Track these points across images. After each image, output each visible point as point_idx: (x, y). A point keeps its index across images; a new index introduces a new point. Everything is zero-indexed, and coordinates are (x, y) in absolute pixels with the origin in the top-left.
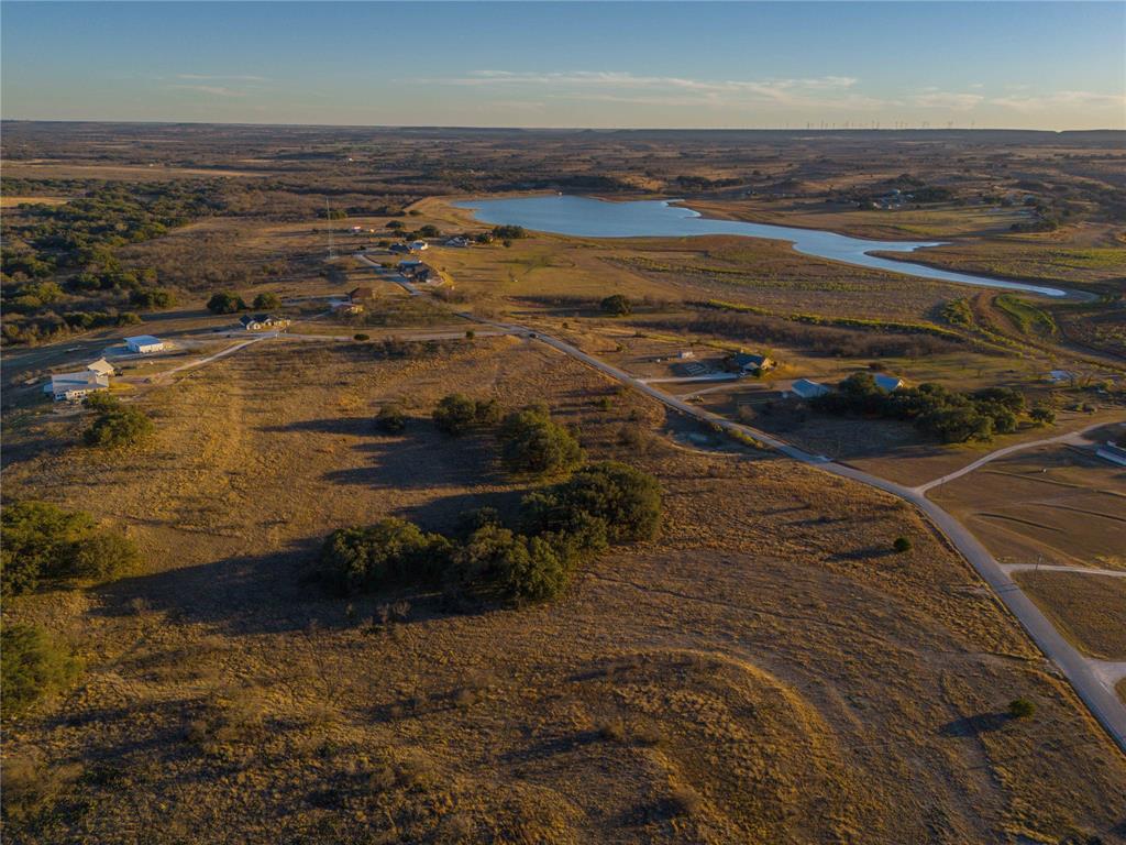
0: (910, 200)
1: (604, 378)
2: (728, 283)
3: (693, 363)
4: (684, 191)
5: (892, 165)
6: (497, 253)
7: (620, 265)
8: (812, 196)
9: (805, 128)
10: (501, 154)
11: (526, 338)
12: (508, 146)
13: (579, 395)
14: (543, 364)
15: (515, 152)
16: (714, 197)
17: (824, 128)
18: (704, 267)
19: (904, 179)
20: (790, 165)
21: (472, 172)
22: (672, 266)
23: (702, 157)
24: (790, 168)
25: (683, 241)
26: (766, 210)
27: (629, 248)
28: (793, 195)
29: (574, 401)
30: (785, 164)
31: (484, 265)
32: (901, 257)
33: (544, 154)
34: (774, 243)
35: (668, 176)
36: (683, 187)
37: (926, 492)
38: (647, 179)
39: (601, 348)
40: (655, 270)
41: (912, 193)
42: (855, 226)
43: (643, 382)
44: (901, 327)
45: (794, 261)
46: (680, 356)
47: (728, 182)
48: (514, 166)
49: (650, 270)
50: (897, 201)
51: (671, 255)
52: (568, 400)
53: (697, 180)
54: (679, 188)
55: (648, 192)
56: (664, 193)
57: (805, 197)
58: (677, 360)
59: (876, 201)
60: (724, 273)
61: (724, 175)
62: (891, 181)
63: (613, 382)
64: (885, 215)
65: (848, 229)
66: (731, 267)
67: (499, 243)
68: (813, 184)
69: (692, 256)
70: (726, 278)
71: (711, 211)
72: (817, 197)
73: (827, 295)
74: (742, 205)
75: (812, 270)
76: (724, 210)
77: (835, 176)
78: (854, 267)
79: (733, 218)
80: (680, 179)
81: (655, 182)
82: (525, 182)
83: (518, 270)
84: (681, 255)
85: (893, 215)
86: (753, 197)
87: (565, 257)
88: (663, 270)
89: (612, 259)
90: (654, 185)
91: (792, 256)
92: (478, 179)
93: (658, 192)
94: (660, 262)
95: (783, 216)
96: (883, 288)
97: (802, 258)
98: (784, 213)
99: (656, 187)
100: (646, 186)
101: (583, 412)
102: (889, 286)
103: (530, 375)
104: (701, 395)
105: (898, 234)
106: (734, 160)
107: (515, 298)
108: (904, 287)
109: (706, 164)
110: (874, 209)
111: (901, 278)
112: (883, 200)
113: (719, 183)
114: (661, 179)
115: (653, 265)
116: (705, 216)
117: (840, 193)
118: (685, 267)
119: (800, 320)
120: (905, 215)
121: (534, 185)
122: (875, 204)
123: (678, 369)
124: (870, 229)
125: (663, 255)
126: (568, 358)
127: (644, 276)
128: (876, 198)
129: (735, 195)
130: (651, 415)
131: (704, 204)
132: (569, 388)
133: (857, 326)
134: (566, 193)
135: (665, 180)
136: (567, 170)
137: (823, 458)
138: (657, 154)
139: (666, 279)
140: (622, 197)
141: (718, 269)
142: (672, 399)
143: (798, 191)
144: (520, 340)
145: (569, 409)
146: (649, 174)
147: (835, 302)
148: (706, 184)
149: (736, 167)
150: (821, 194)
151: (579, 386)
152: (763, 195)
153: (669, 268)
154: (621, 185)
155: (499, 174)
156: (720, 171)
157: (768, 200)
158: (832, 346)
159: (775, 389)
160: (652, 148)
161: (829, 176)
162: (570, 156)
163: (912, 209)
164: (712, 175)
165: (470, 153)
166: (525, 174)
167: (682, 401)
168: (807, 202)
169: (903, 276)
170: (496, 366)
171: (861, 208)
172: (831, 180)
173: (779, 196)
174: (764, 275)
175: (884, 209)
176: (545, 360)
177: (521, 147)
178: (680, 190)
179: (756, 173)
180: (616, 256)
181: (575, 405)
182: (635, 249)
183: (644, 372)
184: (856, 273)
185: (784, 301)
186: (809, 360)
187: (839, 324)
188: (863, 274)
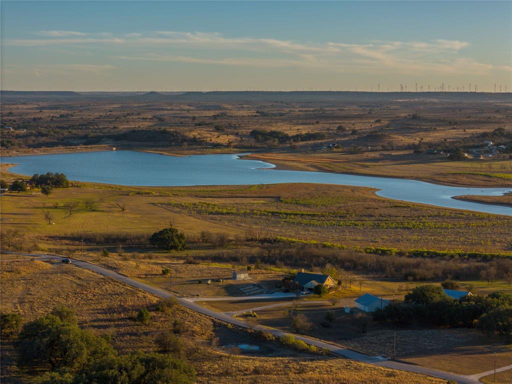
0: (501, 151)
1: (145, 297)
2: (300, 224)
3: (247, 285)
4: (259, 145)
5: (488, 121)
6: (34, 200)
7: (178, 210)
8: (399, 148)
9: (399, 91)
10: (46, 114)
11: (58, 263)
12: (56, 108)
13: (115, 312)
14: (74, 286)
15: (63, 112)
16: (293, 150)
17: (419, 91)
18: (275, 210)
19: (499, 133)
20: (378, 121)
21: (12, 130)
22: (237, 210)
23: (281, 115)
24: (378, 125)
25: (253, 189)
26: (348, 161)
27: (191, 196)
28: (380, 148)
29: (109, 316)
30: (373, 121)
31: (16, 211)
32: (489, 200)
33: (97, 114)
34: (354, 189)
35: (240, 131)
36: (258, 140)
37: (481, 378)
38: (216, 134)
39: (144, 272)
40: (217, 213)
41: (505, 145)
42: (444, 175)
43: (190, 300)
44: (480, 256)
45: (375, 204)
46: (235, 278)
47: (309, 137)
48: (62, 125)
49: (211, 213)
50: (490, 152)
51: (238, 200)
52: (101, 316)
53: (273, 134)
54: (252, 142)
55: (217, 146)
56: (235, 147)
57: (393, 150)
58: (231, 282)
59: (467, 152)
60: (296, 215)
61: (304, 130)
62: (484, 135)
63: (155, 300)
64: (476, 165)
65: (437, 178)
66: (304, 210)
67: (37, 191)
68: (401, 138)
69: (262, 202)
70: (299, 219)
71: (287, 163)
72: (406, 149)
73: (407, 232)
74: (322, 157)
75: (393, 211)
76: (302, 162)
77: (426, 130)
78: (439, 209)
79: (311, 169)
80: (254, 134)
81: (225, 136)
82: (74, 138)
83: (58, 215)
84: (251, 201)
85: (484, 165)
86: (335, 150)
87: (114, 203)
88: (228, 214)
89: (170, 204)
90: (224, 139)
91: (374, 200)
92: (18, 137)
93: (228, 145)
94: (225, 206)
95: (367, 167)
96: (467, 226)
97: (384, 201)
98: (368, 164)
99: (227, 141)
100: (214, 140)
101: (117, 326)
102: (474, 223)
103: (59, 295)
104: (256, 311)
105: (489, 181)
106: (317, 117)
107: (50, 237)
108: (490, 224)
109: (284, 121)
110: (466, 159)
111: (489, 217)
112: (474, 150)
113: (297, 138)
114: (232, 134)
115: (216, 209)
116: (280, 167)
117: (430, 145)
118: (253, 210)
119: (376, 252)
120: (497, 165)
121: (84, 141)
122: (466, 155)
123: (232, 290)
124: (460, 177)
125: (229, 201)
126: (106, 280)
127: (204, 219)
128: (467, 149)
129: (315, 149)
130: (196, 328)
131: (281, 156)
132: (105, 306)
133: (433, 256)
134: (121, 148)
135: (237, 134)
136: (123, 127)
137: (380, 358)
138: (229, 113)
139: (230, 221)
140: (186, 152)
141: (289, 212)
142: (221, 314)
143: (386, 144)
144: (49, 266)
145: (101, 323)
146: (218, 129)
147: (415, 237)
148: (284, 138)
149: (317, 123)
150: (409, 147)
151: (116, 304)
152: (345, 149)
153: (234, 211)
154: (185, 140)
155: (43, 131)
156: (301, 127)
157: (351, 153)
158: (404, 271)
159: (337, 306)
160: (224, 109)
161: (420, 130)
162: (128, 114)
163: (504, 159)
164: (290, 130)
165: (10, 114)
166: (74, 131)
167: (234, 317)
168: (393, 153)
169: (489, 216)
170: (21, 288)
171: (451, 159)
172: (421, 134)
173: (364, 149)
174: (341, 217)
175: (476, 159)
176: (78, 282)
177: (70, 108)
178: (253, 144)
179: (340, 128)
180: (173, 202)
181: (110, 320)
182: (196, 196)
183: (192, 293)
184: (439, 214)
185: (359, 238)
186: (378, 282)
187: (416, 254)
188: (448, 214)
